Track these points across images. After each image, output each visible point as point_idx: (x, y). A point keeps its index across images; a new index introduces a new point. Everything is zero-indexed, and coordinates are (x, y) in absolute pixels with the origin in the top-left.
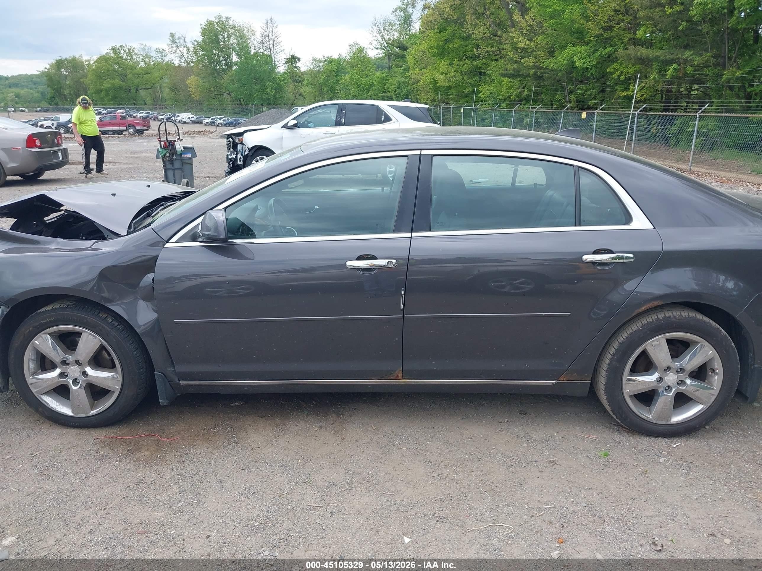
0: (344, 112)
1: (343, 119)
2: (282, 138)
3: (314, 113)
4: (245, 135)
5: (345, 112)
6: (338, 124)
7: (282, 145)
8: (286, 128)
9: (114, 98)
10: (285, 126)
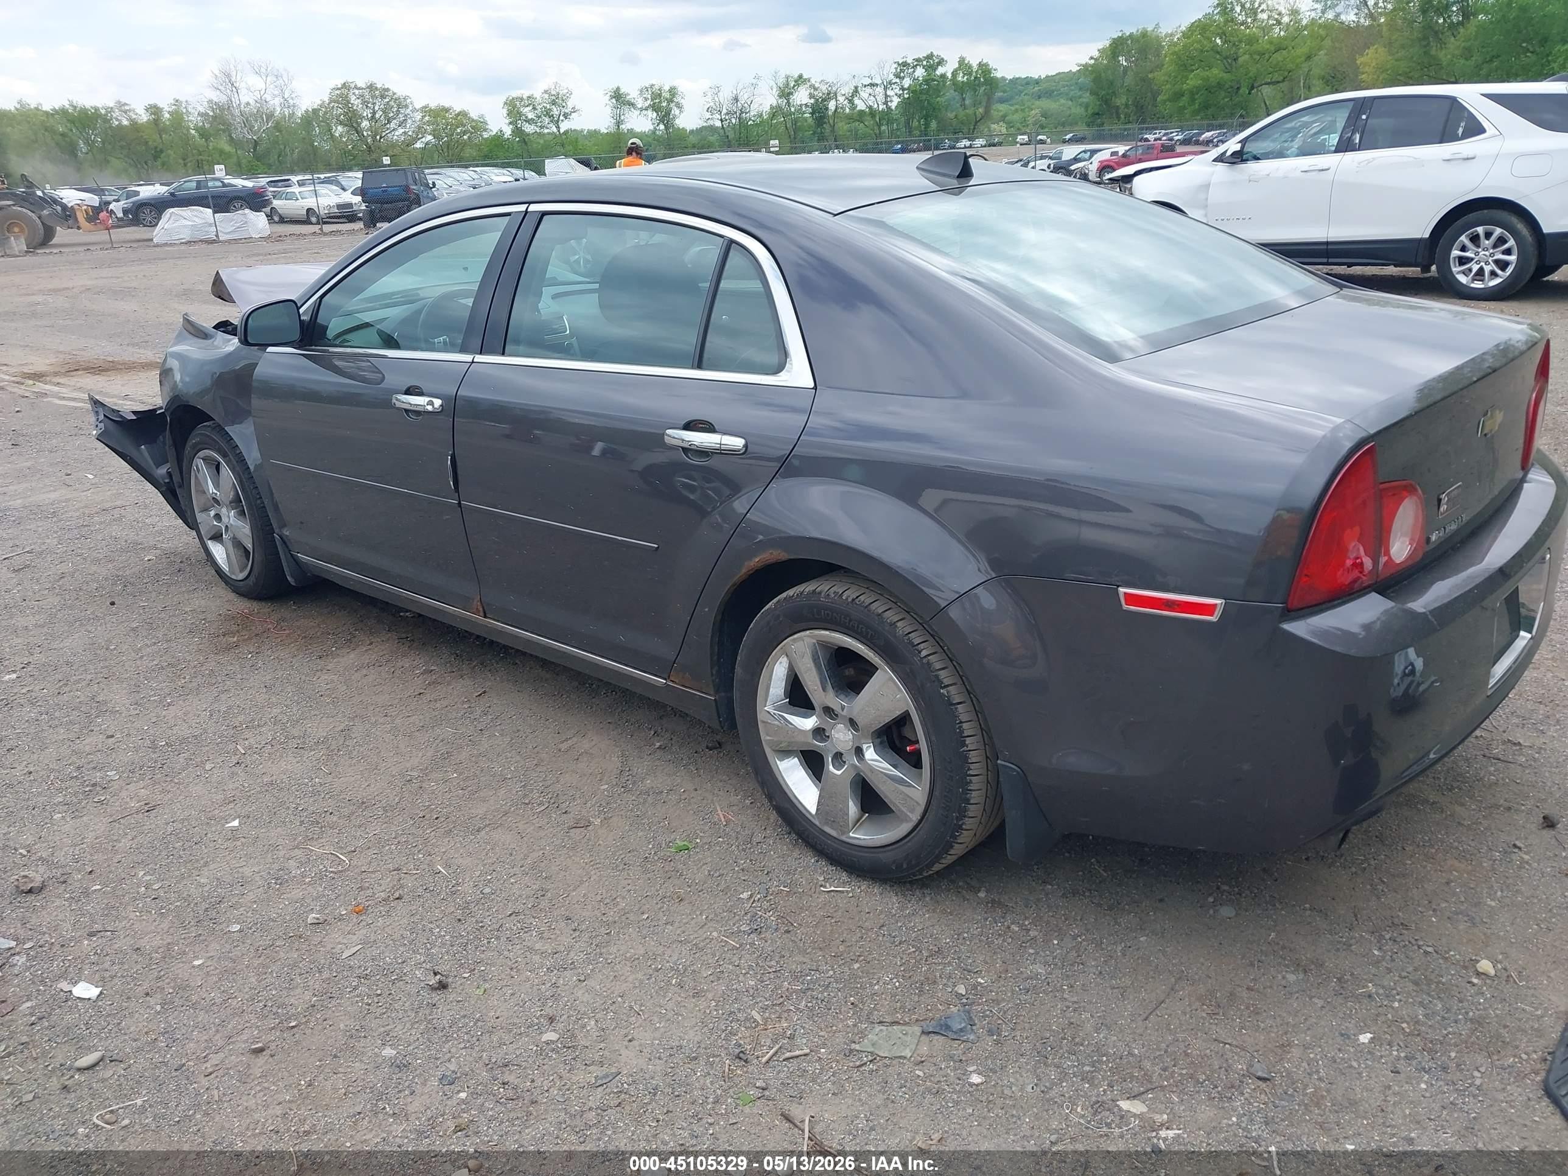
0: (1364, 117)
1: (1358, 136)
2: (1209, 185)
3: (1293, 124)
4: (1136, 179)
5: (1367, 118)
6: (1345, 146)
7: (1207, 199)
8: (1222, 161)
9: (1205, 106)
10: (1220, 159)
